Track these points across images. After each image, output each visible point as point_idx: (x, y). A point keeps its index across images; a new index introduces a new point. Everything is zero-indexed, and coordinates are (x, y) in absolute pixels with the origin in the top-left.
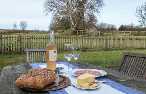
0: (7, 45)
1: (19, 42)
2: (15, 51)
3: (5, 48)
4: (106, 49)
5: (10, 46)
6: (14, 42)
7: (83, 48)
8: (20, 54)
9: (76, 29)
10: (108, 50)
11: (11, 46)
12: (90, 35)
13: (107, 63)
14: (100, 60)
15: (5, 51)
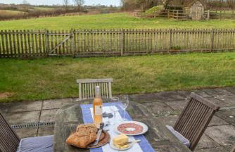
0: (56, 45)
1: (73, 39)
2: (68, 53)
3: (53, 48)
4: (212, 50)
5: (60, 47)
6: (65, 41)
7: (171, 48)
8: (75, 57)
9: (166, 7)
10: (215, 52)
11: (62, 45)
12: (191, 18)
13: (202, 79)
14: (193, 73)
15: (53, 53)
